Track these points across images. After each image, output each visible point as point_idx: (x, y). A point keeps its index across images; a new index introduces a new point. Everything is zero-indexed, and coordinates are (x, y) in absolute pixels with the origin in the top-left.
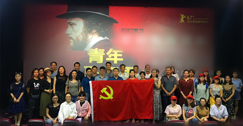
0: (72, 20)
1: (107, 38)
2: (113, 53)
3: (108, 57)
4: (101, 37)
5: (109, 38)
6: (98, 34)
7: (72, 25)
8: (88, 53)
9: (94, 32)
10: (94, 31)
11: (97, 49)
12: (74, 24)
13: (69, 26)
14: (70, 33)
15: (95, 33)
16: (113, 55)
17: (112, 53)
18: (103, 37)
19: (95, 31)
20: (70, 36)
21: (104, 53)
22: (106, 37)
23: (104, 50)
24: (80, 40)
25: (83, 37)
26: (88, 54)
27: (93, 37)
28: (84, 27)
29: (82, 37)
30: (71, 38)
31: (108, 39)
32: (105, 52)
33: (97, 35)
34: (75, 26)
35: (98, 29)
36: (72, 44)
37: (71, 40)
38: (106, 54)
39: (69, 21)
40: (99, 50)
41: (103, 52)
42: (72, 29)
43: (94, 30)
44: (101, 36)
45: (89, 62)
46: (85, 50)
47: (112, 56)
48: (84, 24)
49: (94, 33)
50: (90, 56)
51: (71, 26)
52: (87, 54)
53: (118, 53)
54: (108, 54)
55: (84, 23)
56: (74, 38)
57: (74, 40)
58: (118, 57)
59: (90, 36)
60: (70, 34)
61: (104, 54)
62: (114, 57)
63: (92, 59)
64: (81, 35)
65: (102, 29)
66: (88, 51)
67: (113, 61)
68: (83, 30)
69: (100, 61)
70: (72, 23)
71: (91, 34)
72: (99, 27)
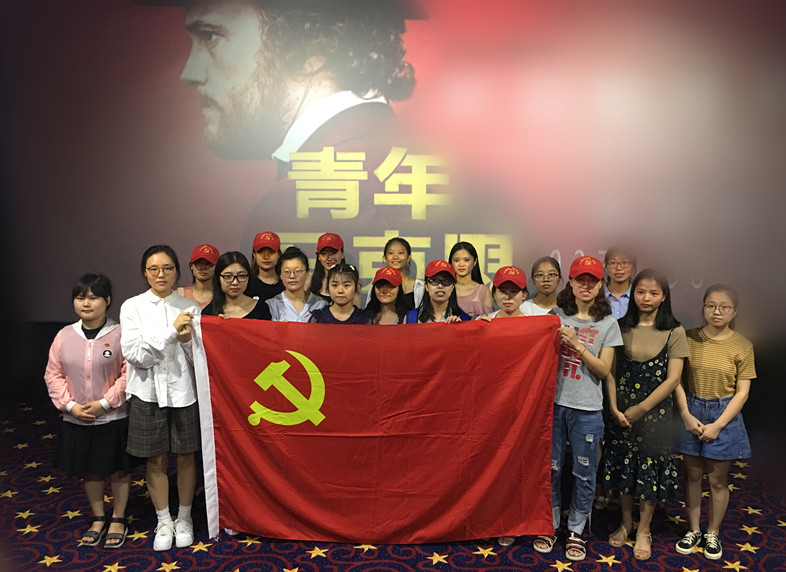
0: (205, 13)
1: (375, 97)
2: (408, 170)
3: (381, 188)
4: (350, 92)
5: (387, 99)
6: (331, 79)
7: (208, 34)
8: (292, 170)
9: (315, 69)
10: (314, 64)
11: (331, 150)
12: (219, 31)
13: (196, 40)
14: (200, 77)
15: (320, 74)
16: (404, 179)
17: (401, 169)
18: (359, 92)
19: (320, 64)
20: (202, 89)
21: (364, 170)
22: (370, 94)
23: (362, 156)
24: (252, 110)
25: (263, 96)
26: (292, 175)
27: (311, 91)
28: (264, 43)
29: (257, 97)
30: (208, 102)
31: (382, 100)
32: (371, 165)
33: (326, 83)
34: (223, 41)
35: (332, 51)
36: (213, 129)
37: (209, 113)
38: (373, 178)
39: (195, 18)
40: (340, 156)
41: (360, 166)
42: (212, 54)
43: (313, 59)
44: (346, 88)
45: (295, 212)
46: (274, 155)
47: (400, 186)
48: (266, 30)
49: (313, 74)
50: (299, 185)
51: (203, 43)
52: (286, 176)
53: (430, 170)
54: (381, 173)
55: (263, 22)
56: (222, 100)
57: (220, 109)
58: (430, 189)
59: (296, 91)
60: (203, 84)
61: (364, 176)
62: (411, 186)
63: (310, 199)
64: (255, 84)
65: (351, 54)
66: (291, 161)
67: (408, 208)
68: (262, 58)
69: (344, 209)
70: (207, 29)
71: (301, 78)
72: (337, 43)
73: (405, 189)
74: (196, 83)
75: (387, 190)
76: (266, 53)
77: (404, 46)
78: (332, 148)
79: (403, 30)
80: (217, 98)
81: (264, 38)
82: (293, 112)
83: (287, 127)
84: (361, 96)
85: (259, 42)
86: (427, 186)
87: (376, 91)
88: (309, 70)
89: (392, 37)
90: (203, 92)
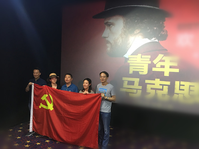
0: (109, 20)
1: (155, 40)
2: (164, 61)
3: (155, 66)
4: (147, 39)
6: (142, 35)
7: (109, 25)
8: (128, 60)
10: (137, 31)
12: (112, 24)
13: (106, 27)
14: (107, 36)
15: (139, 34)
16: (162, 64)
17: (161, 61)
18: (150, 38)
19: (139, 31)
20: (107, 39)
22: (153, 39)
24: (119, 44)
25: (122, 41)
26: (129, 62)
28: (124, 27)
29: (121, 41)
30: (108, 42)
31: (157, 41)
32: (152, 59)
34: (113, 26)
35: (143, 27)
36: (109, 49)
37: (108, 45)
38: (152, 63)
39: (107, 21)
40: (143, 56)
41: (149, 59)
42: (110, 30)
45: (129, 72)
46: (124, 56)
47: (161, 66)
48: (125, 23)
50: (130, 64)
51: (108, 27)
52: (127, 62)
53: (171, 61)
54: (155, 62)
55: (124, 21)
56: (112, 41)
57: (111, 44)
58: (171, 67)
61: (150, 62)
63: (133, 68)
64: (121, 37)
65: (148, 28)
66: (129, 58)
67: (163, 72)
68: (123, 30)
69: (143, 72)
70: (109, 24)
71: (133, 35)
72: (144, 25)
73: (163, 67)
74: (105, 37)
75: (156, 67)
76: (124, 29)
77: (165, 25)
78: (141, 54)
79: (164, 21)
80: (110, 41)
81: (124, 25)
82: (130, 45)
83: (128, 48)
84: (150, 40)
85: (123, 26)
86: (170, 66)
87: (155, 38)
88: (136, 33)
89: (161, 23)
90: (107, 40)
